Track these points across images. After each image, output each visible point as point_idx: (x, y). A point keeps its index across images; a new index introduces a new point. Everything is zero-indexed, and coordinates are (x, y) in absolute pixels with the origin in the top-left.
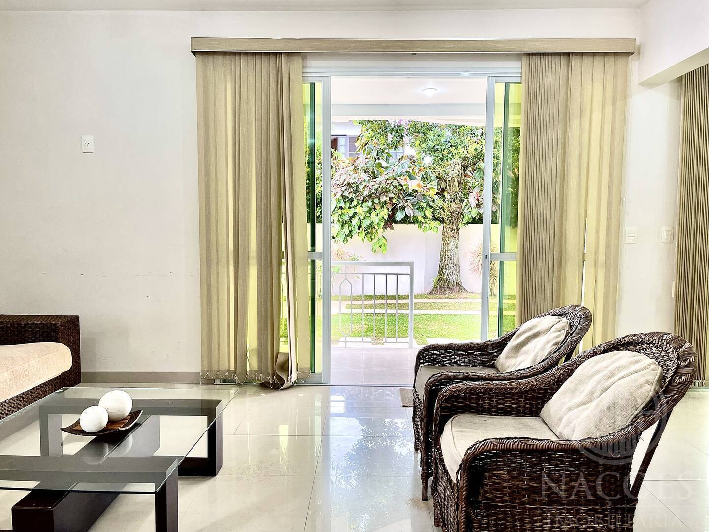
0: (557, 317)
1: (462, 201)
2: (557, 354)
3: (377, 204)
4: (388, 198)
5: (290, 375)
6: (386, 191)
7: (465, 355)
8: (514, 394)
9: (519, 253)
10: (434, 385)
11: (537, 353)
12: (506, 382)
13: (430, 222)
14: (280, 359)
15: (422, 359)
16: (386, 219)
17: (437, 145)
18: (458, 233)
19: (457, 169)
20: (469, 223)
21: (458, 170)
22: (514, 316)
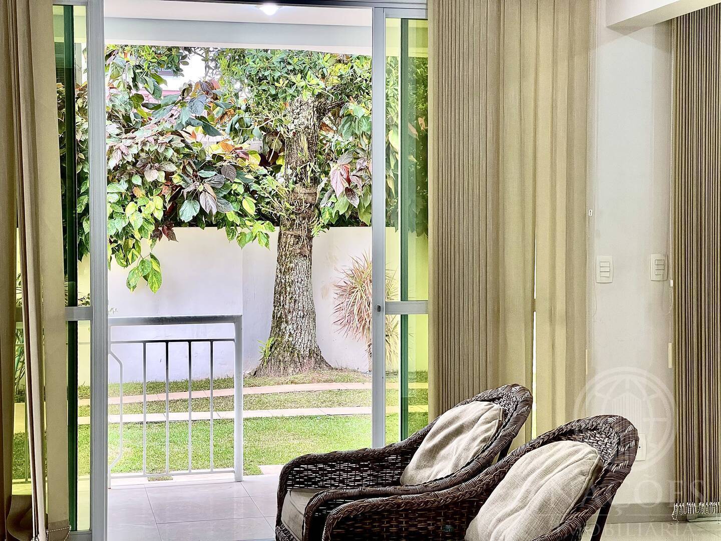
0: (487, 403)
1: (316, 181)
2: (486, 453)
3: (138, 186)
4: (163, 174)
5: (34, 536)
6: (157, 159)
7: (356, 469)
8: (429, 510)
9: (431, 301)
10: (318, 510)
11: (460, 455)
12: (418, 495)
13: (251, 224)
14: (15, 508)
15: (290, 480)
16: (160, 219)
17: (265, 69)
18: (311, 247)
19: (305, 114)
20: (332, 225)
21: (307, 117)
22: (426, 414)
